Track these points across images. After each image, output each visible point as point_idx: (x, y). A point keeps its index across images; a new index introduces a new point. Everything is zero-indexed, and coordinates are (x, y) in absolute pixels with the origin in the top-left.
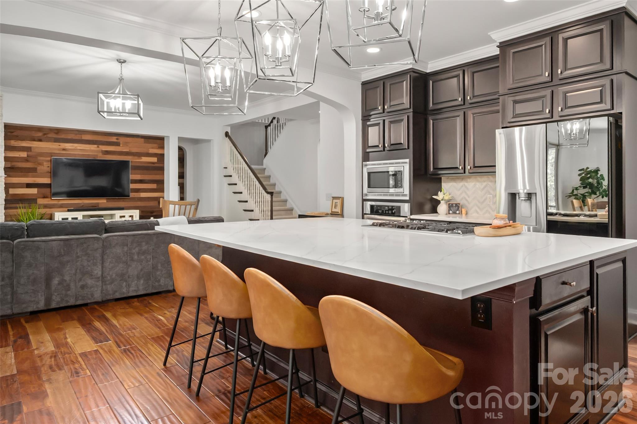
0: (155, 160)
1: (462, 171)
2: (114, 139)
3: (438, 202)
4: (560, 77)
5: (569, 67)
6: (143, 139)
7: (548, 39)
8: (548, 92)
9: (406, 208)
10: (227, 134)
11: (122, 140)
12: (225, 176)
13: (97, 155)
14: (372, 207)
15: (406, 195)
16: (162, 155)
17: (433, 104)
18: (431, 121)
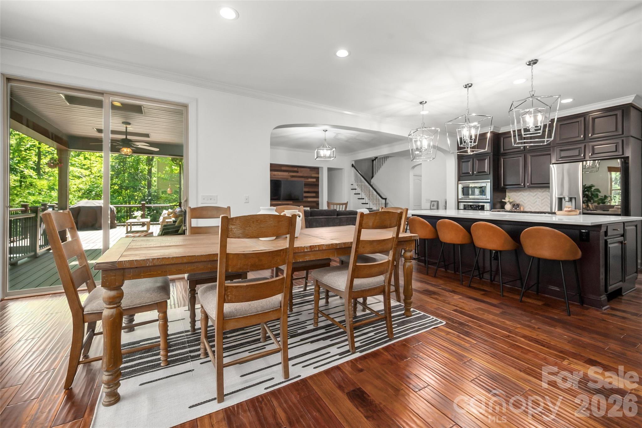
0: (314, 180)
1: (523, 186)
2: (296, 169)
3: (505, 203)
4: (590, 138)
5: (596, 132)
6: (309, 169)
7: (582, 119)
8: (582, 146)
9: (487, 206)
10: (353, 166)
11: (299, 169)
12: (352, 189)
13: (288, 178)
14: (464, 205)
15: (488, 199)
16: (318, 178)
17: (504, 150)
18: (502, 160)
